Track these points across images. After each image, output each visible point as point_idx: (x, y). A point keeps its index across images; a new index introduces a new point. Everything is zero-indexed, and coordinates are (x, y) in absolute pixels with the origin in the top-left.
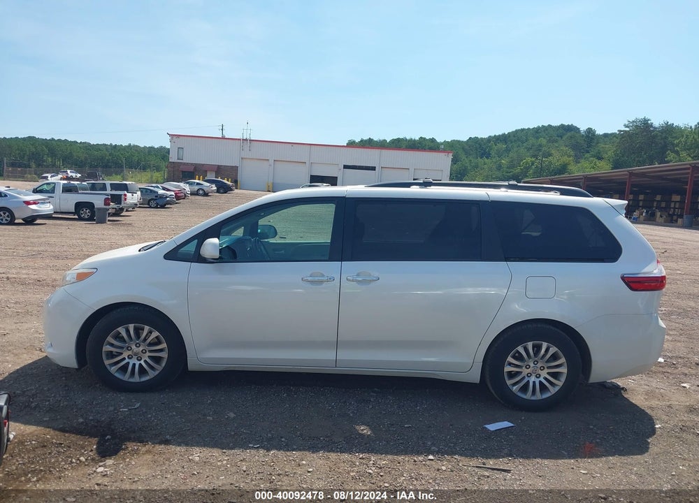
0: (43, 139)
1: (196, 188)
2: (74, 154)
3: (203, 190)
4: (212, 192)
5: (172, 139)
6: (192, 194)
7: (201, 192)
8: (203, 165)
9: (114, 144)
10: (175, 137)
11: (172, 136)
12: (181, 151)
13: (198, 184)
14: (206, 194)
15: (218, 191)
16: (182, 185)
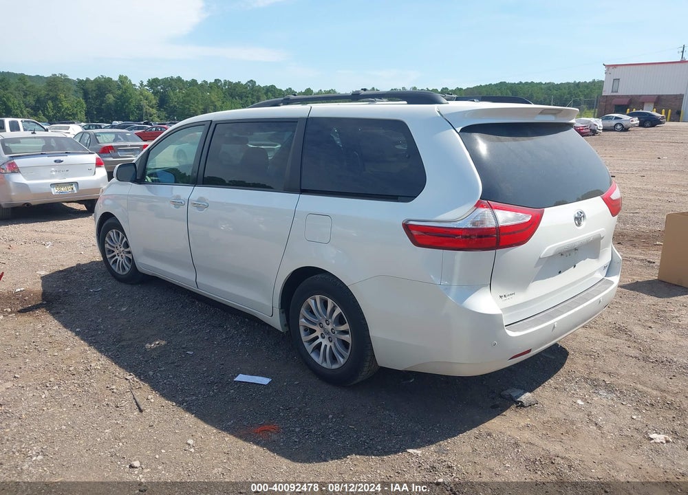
0: (513, 84)
1: (614, 122)
2: (535, 96)
3: (621, 124)
4: (634, 126)
5: (608, 70)
6: (605, 130)
7: (619, 127)
8: (640, 96)
9: (577, 82)
10: (611, 67)
11: (608, 66)
12: (616, 82)
13: (616, 118)
14: (625, 129)
15: (642, 125)
16: (593, 120)
